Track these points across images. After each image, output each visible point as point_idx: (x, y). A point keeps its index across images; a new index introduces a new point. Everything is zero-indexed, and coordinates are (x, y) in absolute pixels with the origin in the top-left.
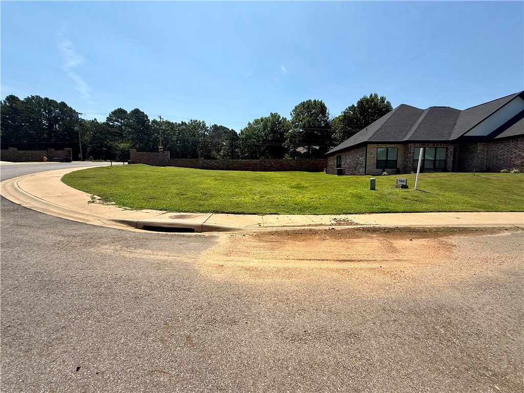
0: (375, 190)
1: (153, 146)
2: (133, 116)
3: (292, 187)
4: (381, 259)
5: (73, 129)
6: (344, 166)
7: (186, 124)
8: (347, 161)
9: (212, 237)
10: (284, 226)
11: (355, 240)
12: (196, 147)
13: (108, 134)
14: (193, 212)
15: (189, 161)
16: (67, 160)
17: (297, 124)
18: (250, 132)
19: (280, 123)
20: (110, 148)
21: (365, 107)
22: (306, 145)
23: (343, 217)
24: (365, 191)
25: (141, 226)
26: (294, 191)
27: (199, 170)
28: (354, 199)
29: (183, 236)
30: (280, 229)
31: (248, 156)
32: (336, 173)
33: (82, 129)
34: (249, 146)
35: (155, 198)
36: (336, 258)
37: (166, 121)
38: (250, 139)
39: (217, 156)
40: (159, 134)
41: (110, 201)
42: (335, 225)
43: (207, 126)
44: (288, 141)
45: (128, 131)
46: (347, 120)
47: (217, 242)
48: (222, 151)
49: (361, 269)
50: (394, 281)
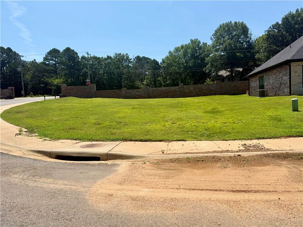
0: (298, 111)
1: (83, 80)
2: (65, 54)
3: (207, 112)
4: (282, 190)
5: (17, 70)
6: (267, 87)
7: (111, 57)
8: (270, 81)
9: (114, 165)
10: (186, 153)
11: (260, 168)
12: (121, 79)
13: (45, 72)
14: (103, 141)
15: (113, 92)
16: (10, 97)
17: (218, 47)
18: (171, 60)
19: (200, 48)
20: (46, 84)
21: (291, 24)
22: (229, 68)
23: (255, 142)
24: (286, 112)
25: (54, 156)
26: (208, 116)
27: (121, 100)
28: (271, 122)
29: (87, 165)
30: (182, 156)
31: (170, 83)
32: (258, 95)
33: (24, 69)
34: (171, 74)
35: (75, 129)
36: (230, 188)
37: (94, 56)
38: (171, 67)
39: (140, 85)
40: (87, 69)
41: (35, 133)
42: (243, 151)
43: (130, 58)
44: (209, 66)
45: (61, 68)
46: (272, 39)
47: (116, 171)
48: (145, 81)
49: (254, 201)
50: (289, 216)
